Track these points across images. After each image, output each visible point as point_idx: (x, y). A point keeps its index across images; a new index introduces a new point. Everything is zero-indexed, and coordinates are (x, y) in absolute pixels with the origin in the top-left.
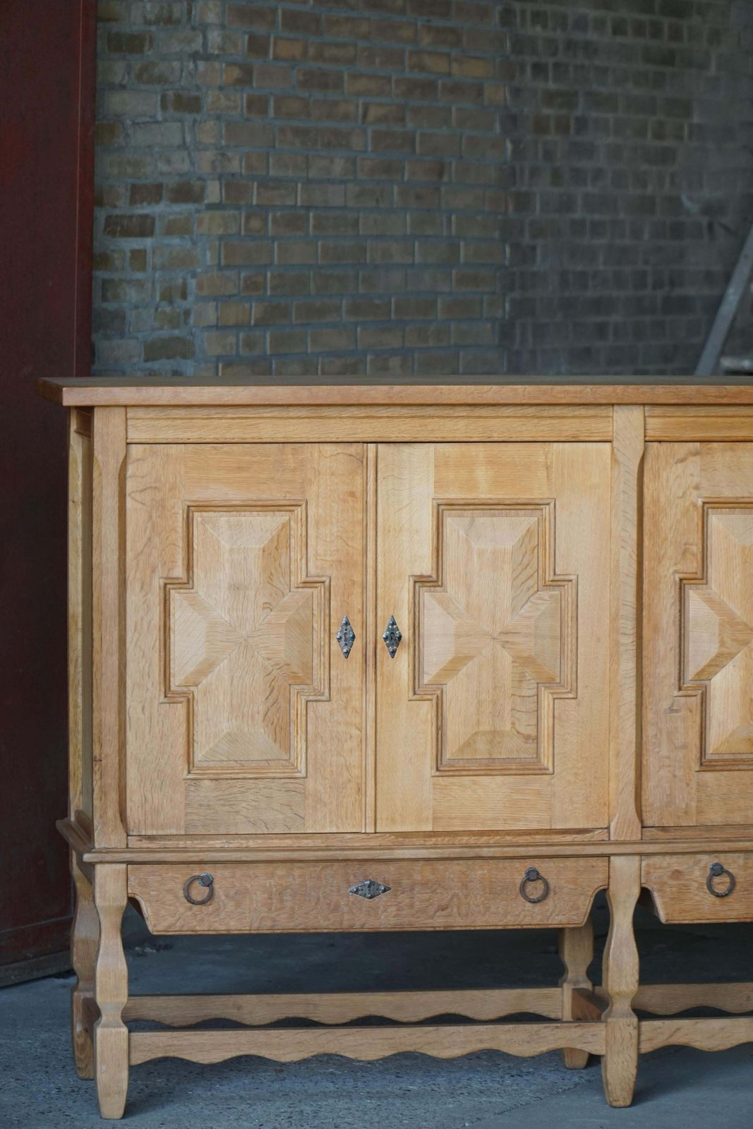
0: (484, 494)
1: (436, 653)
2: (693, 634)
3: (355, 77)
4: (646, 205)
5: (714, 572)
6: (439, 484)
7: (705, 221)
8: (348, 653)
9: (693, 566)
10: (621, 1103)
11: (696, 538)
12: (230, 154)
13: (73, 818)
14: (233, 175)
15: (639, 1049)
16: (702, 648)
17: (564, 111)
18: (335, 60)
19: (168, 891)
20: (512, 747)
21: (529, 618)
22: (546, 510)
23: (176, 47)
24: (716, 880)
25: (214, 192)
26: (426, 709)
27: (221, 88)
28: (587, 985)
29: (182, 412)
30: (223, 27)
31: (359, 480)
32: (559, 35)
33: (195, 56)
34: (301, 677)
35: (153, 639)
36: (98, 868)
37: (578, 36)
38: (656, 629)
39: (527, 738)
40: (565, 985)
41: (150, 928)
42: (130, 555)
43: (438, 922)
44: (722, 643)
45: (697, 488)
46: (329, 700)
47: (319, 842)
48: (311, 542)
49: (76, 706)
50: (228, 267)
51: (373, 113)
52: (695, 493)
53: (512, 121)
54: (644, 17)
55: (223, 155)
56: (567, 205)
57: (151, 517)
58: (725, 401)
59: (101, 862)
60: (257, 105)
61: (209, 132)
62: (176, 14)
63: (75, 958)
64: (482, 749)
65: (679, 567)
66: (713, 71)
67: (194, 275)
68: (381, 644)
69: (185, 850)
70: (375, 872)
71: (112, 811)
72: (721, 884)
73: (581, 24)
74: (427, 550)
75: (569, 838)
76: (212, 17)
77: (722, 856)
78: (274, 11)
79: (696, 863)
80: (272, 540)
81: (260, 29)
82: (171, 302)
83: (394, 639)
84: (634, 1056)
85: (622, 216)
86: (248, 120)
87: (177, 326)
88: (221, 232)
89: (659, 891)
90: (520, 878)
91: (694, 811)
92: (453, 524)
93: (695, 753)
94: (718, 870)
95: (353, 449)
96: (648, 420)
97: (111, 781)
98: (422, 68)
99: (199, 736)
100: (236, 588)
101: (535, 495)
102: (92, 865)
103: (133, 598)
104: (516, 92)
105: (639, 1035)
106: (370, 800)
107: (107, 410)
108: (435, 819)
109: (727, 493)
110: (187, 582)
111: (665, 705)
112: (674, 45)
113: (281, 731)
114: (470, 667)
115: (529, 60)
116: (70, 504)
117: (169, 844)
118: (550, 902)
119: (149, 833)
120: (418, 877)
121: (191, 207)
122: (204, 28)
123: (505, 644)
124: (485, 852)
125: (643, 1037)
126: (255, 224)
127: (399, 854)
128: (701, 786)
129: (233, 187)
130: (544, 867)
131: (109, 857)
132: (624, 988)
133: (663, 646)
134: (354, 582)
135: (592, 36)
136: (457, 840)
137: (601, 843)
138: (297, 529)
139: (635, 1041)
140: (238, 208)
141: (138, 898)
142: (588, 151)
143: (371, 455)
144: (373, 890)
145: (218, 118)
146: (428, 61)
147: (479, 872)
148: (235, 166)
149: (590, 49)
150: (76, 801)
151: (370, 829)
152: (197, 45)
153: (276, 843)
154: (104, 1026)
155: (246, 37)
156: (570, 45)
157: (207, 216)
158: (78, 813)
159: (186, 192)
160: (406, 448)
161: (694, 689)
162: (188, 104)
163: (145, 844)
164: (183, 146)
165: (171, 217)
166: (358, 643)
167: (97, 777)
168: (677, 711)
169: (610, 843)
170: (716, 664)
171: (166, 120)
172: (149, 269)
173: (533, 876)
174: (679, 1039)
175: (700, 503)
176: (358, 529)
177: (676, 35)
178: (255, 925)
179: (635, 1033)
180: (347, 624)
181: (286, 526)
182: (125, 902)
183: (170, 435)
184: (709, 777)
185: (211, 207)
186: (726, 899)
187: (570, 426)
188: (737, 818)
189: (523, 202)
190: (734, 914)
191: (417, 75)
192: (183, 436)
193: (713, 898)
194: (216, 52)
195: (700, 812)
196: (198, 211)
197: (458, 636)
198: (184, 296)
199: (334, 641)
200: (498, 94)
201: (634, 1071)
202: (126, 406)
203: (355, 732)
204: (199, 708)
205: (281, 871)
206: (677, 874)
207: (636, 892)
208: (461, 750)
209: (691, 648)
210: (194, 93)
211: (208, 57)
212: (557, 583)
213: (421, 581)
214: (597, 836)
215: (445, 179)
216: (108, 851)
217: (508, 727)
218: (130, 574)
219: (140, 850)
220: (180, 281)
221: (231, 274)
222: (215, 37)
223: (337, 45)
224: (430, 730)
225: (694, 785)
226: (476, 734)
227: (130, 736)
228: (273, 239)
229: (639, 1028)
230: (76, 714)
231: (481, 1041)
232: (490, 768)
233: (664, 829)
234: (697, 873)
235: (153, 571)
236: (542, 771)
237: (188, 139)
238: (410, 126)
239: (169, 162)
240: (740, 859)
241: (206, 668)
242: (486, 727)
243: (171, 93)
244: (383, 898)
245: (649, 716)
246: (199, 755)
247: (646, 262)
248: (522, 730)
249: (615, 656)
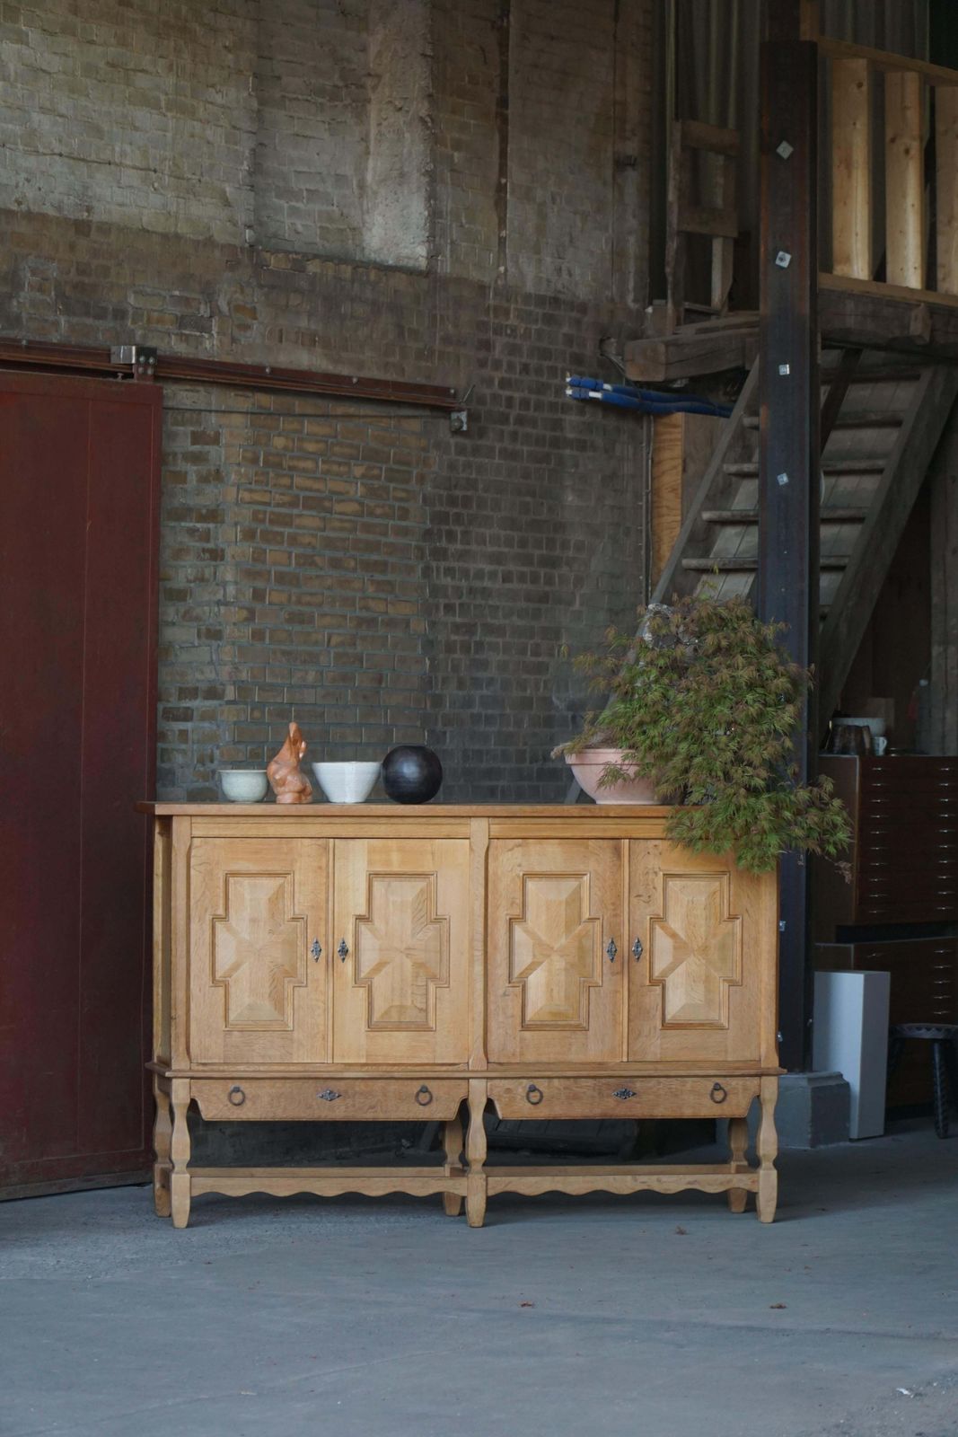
0: (396, 868)
1: (369, 959)
2: (517, 950)
3: (323, 615)
4: (526, 703)
5: (529, 916)
6: (370, 863)
7: (570, 714)
8: (317, 959)
9: (517, 911)
10: (476, 1225)
11: (519, 895)
12: (240, 668)
13: (155, 1060)
14: (243, 681)
15: (487, 1193)
16: (523, 958)
17: (467, 638)
18: (309, 604)
19: (214, 1095)
20: (412, 1016)
21: (421, 940)
22: (432, 878)
23: (206, 598)
24: (532, 1094)
25: (230, 693)
26: (362, 992)
27: (235, 624)
28: (459, 1166)
29: (223, 820)
30: (236, 583)
31: (324, 860)
32: (464, 583)
33: (219, 603)
34: (290, 973)
35: (206, 950)
36: (174, 1081)
37: (477, 584)
38: (495, 948)
39: (421, 1010)
40: (446, 1166)
41: (204, 1117)
42: (192, 902)
43: (369, 1116)
44: (534, 956)
45: (520, 865)
46: (306, 986)
47: (300, 1068)
48: (297, 895)
49: (158, 995)
50: (239, 742)
51: (335, 640)
52: (519, 869)
53: (429, 644)
54: (525, 569)
55: (236, 668)
56: (468, 703)
57: (204, 880)
58: (535, 815)
59: (176, 1077)
60: (258, 635)
61: (227, 654)
62: (207, 575)
63: (156, 1144)
64: (395, 1017)
65: (509, 912)
66: (577, 606)
67: (218, 748)
68: (337, 954)
69: (223, 1071)
70: (333, 1085)
71: (182, 1048)
72: (535, 1097)
73: (480, 575)
74: (363, 900)
75: (444, 1068)
76: (229, 577)
77: (535, 1081)
78: (270, 572)
79: (521, 1084)
80: (274, 894)
81: (260, 584)
82: (204, 765)
83: (344, 951)
84: (484, 1197)
85: (508, 711)
86: (252, 645)
87: (206, 780)
88: (235, 719)
89: (498, 1100)
90: (415, 1091)
91: (518, 1054)
92: (378, 886)
93: (518, 1020)
94: (533, 1089)
95: (321, 841)
96: (492, 826)
97: (182, 1030)
98: (367, 608)
99: (232, 1006)
100: (254, 921)
101: (426, 869)
102: (170, 1079)
103: (194, 926)
104: (433, 624)
105: (487, 1184)
106: (330, 1044)
107: (180, 818)
108: (368, 1056)
109: (537, 869)
110: (225, 918)
111: (501, 992)
112: (547, 588)
113: (279, 1003)
114: (387, 969)
115: (442, 601)
116: (155, 876)
117: (215, 1068)
118: (434, 1105)
119: (203, 1061)
120: (357, 1089)
121: (215, 703)
122: (224, 584)
123: (407, 955)
124: (396, 1075)
125: (489, 1187)
126: (257, 714)
127: (346, 1075)
128: (522, 1040)
129: (242, 688)
130: (431, 1085)
131: (180, 1075)
132: (477, 1157)
133: (500, 957)
134: (321, 919)
135: (487, 583)
136: (380, 1068)
137: (464, 1071)
138: (288, 888)
139: (484, 1188)
140: (246, 704)
141: (197, 1099)
142: (484, 665)
143: (331, 845)
144: (332, 1096)
145: (233, 644)
146: (372, 604)
147: (393, 1086)
148: (244, 676)
149: (485, 593)
150: (158, 1050)
151: (330, 1061)
152: (220, 596)
153: (276, 1068)
154: (177, 1173)
155: (251, 590)
156: (471, 591)
157: (226, 708)
158: (158, 1057)
159: (213, 693)
160: (351, 842)
161: (519, 982)
162: (214, 634)
163: (201, 1068)
164: (211, 662)
165: (204, 709)
166: (323, 954)
167: (173, 1028)
168: (508, 995)
169: (469, 1071)
170: (532, 967)
171: (200, 646)
172: (190, 742)
173: (424, 1090)
174: (511, 1188)
175: (521, 874)
176: (324, 888)
177: (549, 581)
178: (264, 1116)
179: (484, 1183)
180: (317, 942)
181: (282, 886)
182: (189, 1101)
183: (216, 833)
184: (527, 1034)
185: (230, 702)
186: (539, 1106)
187: (445, 830)
188: (544, 1059)
189: (438, 701)
190: (542, 1115)
191: (364, 614)
192: (223, 833)
193: (530, 1105)
194: (232, 600)
195: (522, 1054)
196: (221, 705)
197: (381, 950)
198: (212, 761)
199: (309, 953)
200: (419, 626)
201: (484, 1206)
202: (191, 816)
203: (321, 1005)
204: (232, 990)
205: (279, 1084)
206: (508, 1090)
207: (484, 1101)
208: (382, 1016)
209: (517, 959)
210: (218, 628)
211: (226, 604)
212: (438, 920)
213: (359, 918)
214: (461, 1067)
215: (383, 685)
216: (179, 1071)
217: (409, 1003)
218: (193, 913)
219: (198, 1071)
220: (210, 751)
221: (241, 747)
222: (231, 590)
223: (311, 594)
224: (365, 1004)
225: (518, 1038)
226: (392, 1007)
227: (192, 1005)
228: (269, 724)
229: (487, 1181)
230: (157, 999)
231: (394, 1187)
232: (399, 1027)
233: (500, 1064)
234: (520, 1090)
235: (206, 911)
236: (429, 1030)
237: (214, 657)
238: (359, 649)
239: (202, 673)
240: (545, 1082)
241: (236, 967)
242: (397, 1003)
243: (203, 627)
244: (337, 1101)
245: (491, 998)
246: (232, 1016)
247: (525, 744)
248: (419, 1005)
249: (471, 962)
